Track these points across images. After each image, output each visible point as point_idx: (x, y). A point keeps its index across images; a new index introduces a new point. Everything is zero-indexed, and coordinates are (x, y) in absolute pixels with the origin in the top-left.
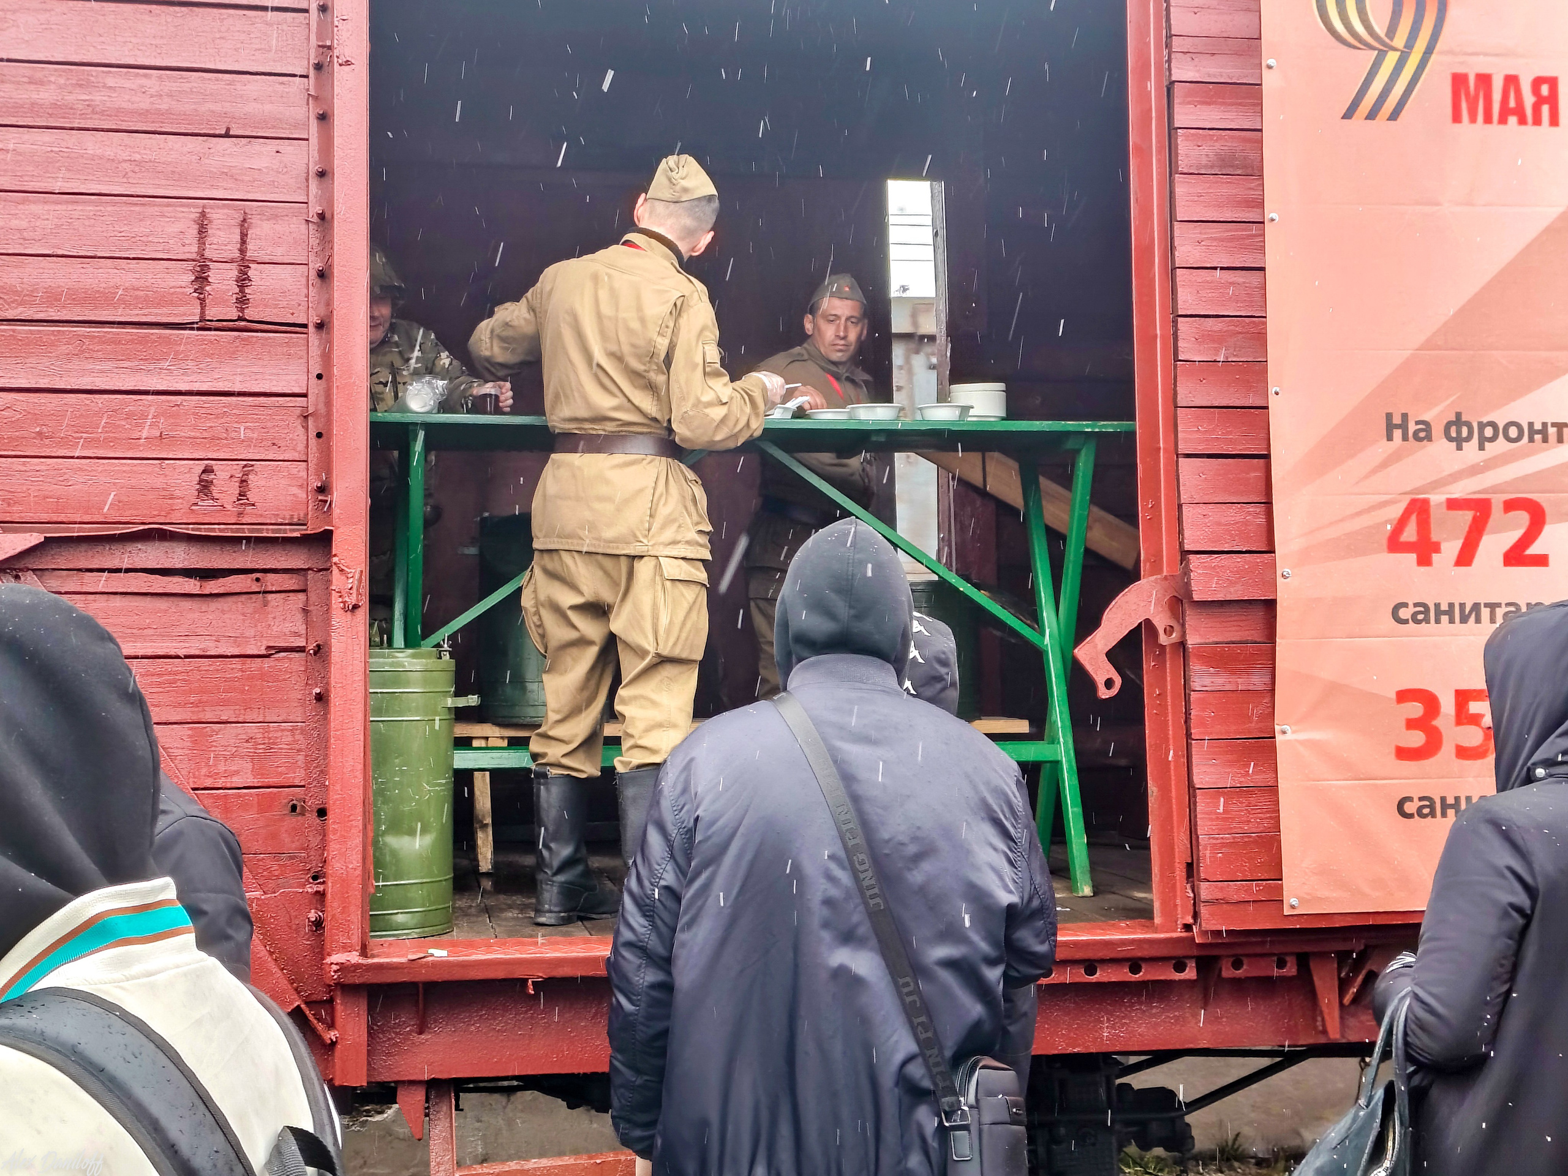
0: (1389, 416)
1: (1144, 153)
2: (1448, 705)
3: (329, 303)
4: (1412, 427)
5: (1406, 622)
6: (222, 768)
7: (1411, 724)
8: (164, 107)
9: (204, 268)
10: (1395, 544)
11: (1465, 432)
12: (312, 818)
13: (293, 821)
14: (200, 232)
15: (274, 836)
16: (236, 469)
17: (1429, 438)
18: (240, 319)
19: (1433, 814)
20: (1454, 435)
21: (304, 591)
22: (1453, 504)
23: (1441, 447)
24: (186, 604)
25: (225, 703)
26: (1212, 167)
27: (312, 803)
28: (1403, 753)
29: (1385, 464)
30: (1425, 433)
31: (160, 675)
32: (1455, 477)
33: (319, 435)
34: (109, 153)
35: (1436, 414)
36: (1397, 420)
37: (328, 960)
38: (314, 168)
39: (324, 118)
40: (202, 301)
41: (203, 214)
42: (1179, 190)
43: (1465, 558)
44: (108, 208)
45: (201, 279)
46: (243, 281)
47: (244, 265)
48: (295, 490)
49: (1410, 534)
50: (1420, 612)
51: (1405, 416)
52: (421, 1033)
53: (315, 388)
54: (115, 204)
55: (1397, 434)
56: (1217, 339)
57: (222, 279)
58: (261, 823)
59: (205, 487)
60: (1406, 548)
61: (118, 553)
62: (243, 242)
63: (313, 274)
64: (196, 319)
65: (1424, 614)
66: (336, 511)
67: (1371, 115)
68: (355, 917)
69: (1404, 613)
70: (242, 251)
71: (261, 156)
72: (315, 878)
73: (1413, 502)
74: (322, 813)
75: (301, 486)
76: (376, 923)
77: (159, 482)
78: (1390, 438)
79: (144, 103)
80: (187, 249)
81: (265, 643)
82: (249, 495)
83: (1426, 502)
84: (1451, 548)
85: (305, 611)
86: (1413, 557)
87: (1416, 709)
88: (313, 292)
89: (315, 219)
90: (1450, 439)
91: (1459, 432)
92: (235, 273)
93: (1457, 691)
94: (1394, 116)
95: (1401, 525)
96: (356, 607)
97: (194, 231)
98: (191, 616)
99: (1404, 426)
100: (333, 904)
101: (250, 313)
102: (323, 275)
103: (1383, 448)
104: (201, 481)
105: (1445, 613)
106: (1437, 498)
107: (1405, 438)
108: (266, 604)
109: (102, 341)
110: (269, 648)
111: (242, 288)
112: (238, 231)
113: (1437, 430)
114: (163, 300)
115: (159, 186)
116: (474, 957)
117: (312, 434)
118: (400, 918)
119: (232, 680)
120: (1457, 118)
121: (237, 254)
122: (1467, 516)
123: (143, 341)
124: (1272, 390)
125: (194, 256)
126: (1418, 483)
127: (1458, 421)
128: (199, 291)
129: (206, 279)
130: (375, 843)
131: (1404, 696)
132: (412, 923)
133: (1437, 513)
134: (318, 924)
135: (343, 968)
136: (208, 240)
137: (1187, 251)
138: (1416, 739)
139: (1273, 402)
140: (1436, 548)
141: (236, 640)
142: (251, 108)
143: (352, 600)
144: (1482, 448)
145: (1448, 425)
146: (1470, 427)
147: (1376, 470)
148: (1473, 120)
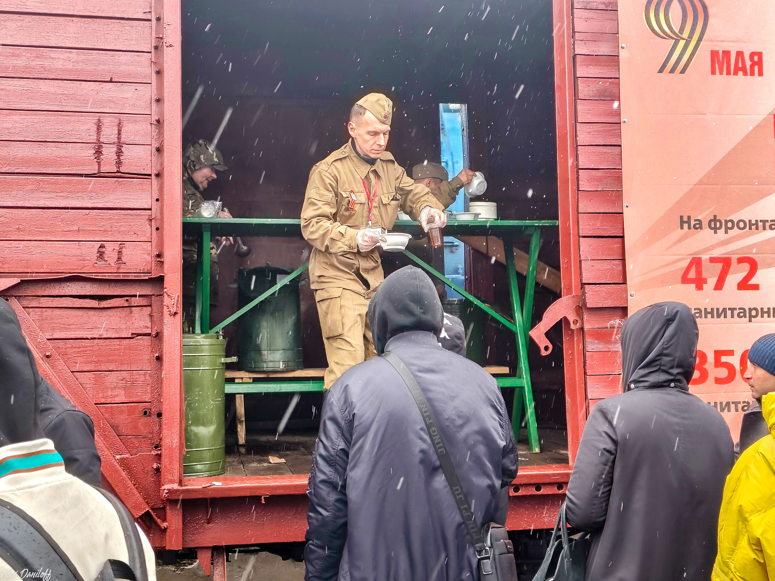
0: (681, 217)
1: (562, 89)
2: (711, 358)
3: (162, 164)
4: (693, 223)
6: (110, 393)
8: (79, 67)
9: (100, 147)
10: (685, 280)
11: (718, 225)
12: (155, 418)
13: (145, 419)
14: (98, 129)
15: (136, 427)
16: (116, 246)
17: (701, 228)
18: (118, 172)
20: (713, 226)
21: (150, 306)
22: (713, 260)
23: (707, 232)
24: (91, 313)
25: (112, 361)
26: (595, 96)
27: (154, 410)
29: (680, 241)
30: (699, 226)
31: (79, 348)
32: (714, 247)
33: (157, 229)
34: (52, 90)
35: (704, 216)
36: (685, 219)
37: (163, 488)
38: (154, 98)
39: (159, 73)
40: (99, 163)
41: (99, 120)
42: (579, 108)
43: (719, 286)
44: (52, 117)
45: (98, 152)
46: (119, 153)
47: (120, 146)
48: (146, 256)
49: (692, 274)
50: (697, 313)
51: (689, 217)
52: (209, 523)
53: (155, 206)
54: (55, 116)
55: (686, 226)
56: (599, 180)
57: (109, 153)
58: (129, 421)
59: (101, 255)
60: (691, 281)
61: (57, 288)
62: (119, 134)
63: (154, 150)
64: (96, 172)
66: (166, 266)
67: (672, 71)
68: (176, 466)
70: (119, 138)
71: (128, 92)
72: (156, 447)
73: (693, 259)
74: (160, 415)
75: (149, 254)
76: (187, 470)
77: (78, 252)
78: (682, 228)
79: (70, 66)
80: (92, 137)
81: (131, 332)
82: (123, 259)
83: (700, 259)
84: (712, 281)
85: (151, 316)
86: (693, 286)
88: (154, 158)
89: (155, 123)
90: (711, 228)
91: (715, 225)
92: (115, 149)
93: (715, 351)
94: (683, 71)
95: (688, 268)
96: (176, 313)
97: (95, 128)
98: (94, 318)
99: (689, 222)
100: (165, 460)
101: (123, 169)
102: (159, 150)
103: (679, 233)
104: (99, 252)
105: (709, 313)
106: (705, 257)
107: (689, 228)
108: (131, 312)
109: (49, 183)
110: (132, 334)
111: (118, 157)
112: (116, 128)
113: (705, 224)
114: (81, 163)
115: (77, 107)
116: (235, 486)
117: (154, 228)
118: (199, 467)
119: (114, 350)
120: (713, 72)
121: (116, 140)
122: (720, 265)
123: (69, 182)
124: (625, 205)
125: (95, 141)
126: (696, 250)
127: (715, 219)
128: (98, 158)
129: (101, 152)
130: (186, 430)
132: (204, 469)
133: (705, 265)
134: (158, 470)
135: (170, 491)
136: (102, 133)
137: (583, 137)
139: (625, 210)
140: (705, 281)
141: (117, 330)
142: (123, 68)
143: (173, 310)
144: (726, 232)
145: (710, 221)
146: (720, 221)
147: (675, 243)
148: (721, 73)
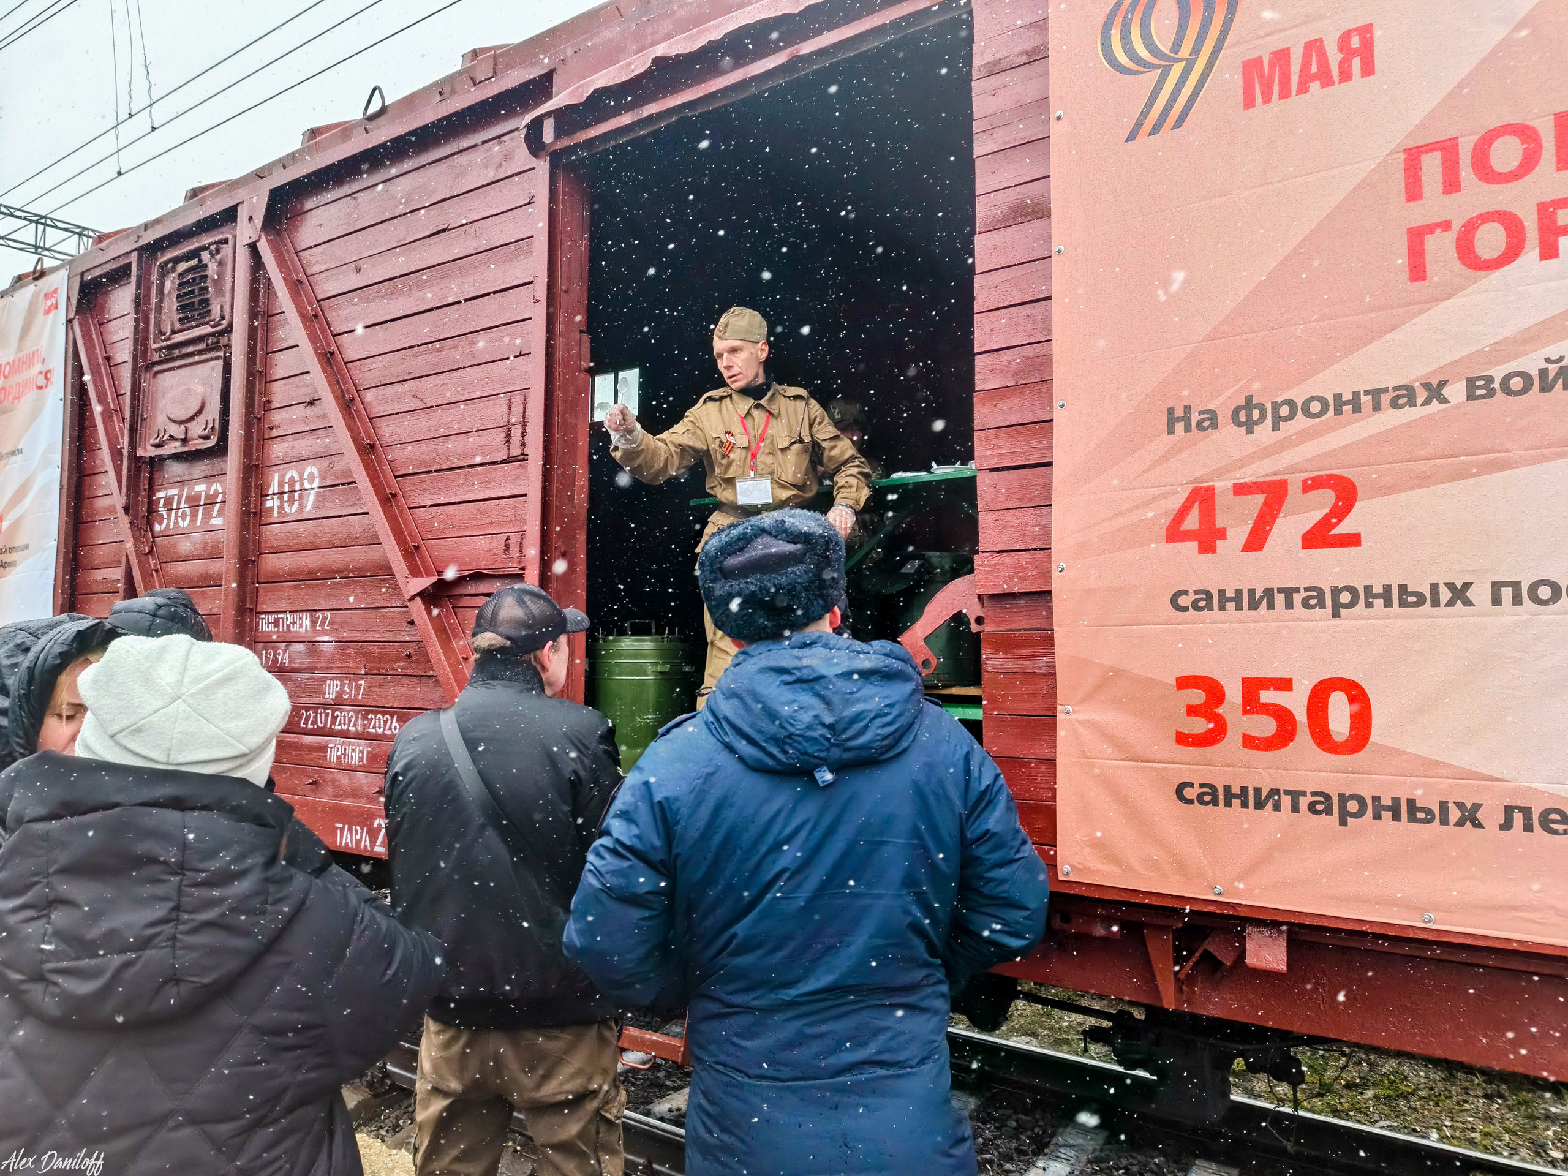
0: (1171, 411)
2: (1234, 694)
4: (1195, 418)
5: (1186, 609)
7: (1192, 710)
9: (509, 429)
10: (1174, 534)
11: (1256, 414)
14: (509, 410)
17: (1214, 426)
18: (522, 455)
19: (1215, 802)
20: (1243, 419)
22: (1240, 489)
23: (1228, 434)
26: (1006, 221)
28: (1182, 739)
29: (1166, 457)
30: (1211, 420)
32: (1243, 463)
34: (478, 376)
35: (1223, 402)
36: (1180, 413)
40: (508, 448)
41: (510, 400)
43: (1256, 541)
45: (508, 435)
46: (523, 433)
47: (523, 425)
49: (1192, 522)
50: (1201, 599)
51: (1188, 409)
55: (1179, 427)
57: (516, 434)
59: (507, 548)
60: (1187, 536)
61: (474, 585)
62: (524, 412)
65: (1205, 600)
67: (1155, 130)
69: (1183, 601)
70: (523, 417)
73: (1195, 492)
78: (1171, 431)
83: (1211, 490)
84: (1238, 534)
86: (1194, 546)
87: (1197, 697)
90: (1239, 424)
91: (1249, 416)
92: (520, 430)
93: (1244, 680)
94: (1180, 121)
95: (1183, 513)
97: (506, 410)
99: (1187, 420)
103: (1166, 441)
105: (1230, 599)
106: (1223, 486)
107: (1188, 429)
111: (523, 437)
112: (523, 406)
113: (1224, 417)
120: (1249, 103)
122: (1258, 500)
124: (1057, 404)
125: (506, 424)
126: (1201, 472)
127: (1248, 404)
128: (508, 442)
129: (510, 435)
131: (1184, 683)
133: (1224, 499)
136: (512, 414)
137: (984, 298)
138: (1200, 725)
139: (1058, 416)
140: (1222, 534)
144: (1275, 427)
145: (1236, 411)
146: (1262, 409)
147: (1156, 464)
148: (1267, 99)
